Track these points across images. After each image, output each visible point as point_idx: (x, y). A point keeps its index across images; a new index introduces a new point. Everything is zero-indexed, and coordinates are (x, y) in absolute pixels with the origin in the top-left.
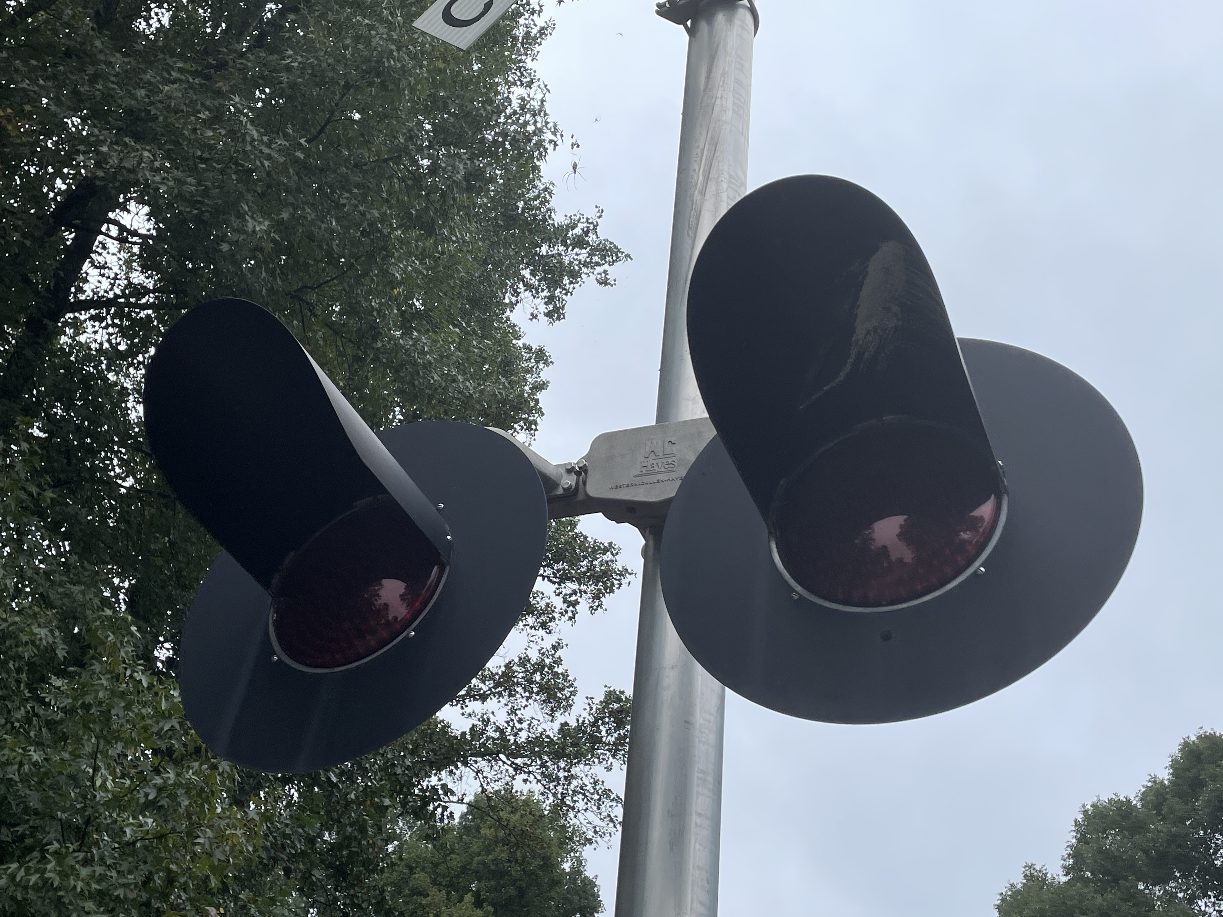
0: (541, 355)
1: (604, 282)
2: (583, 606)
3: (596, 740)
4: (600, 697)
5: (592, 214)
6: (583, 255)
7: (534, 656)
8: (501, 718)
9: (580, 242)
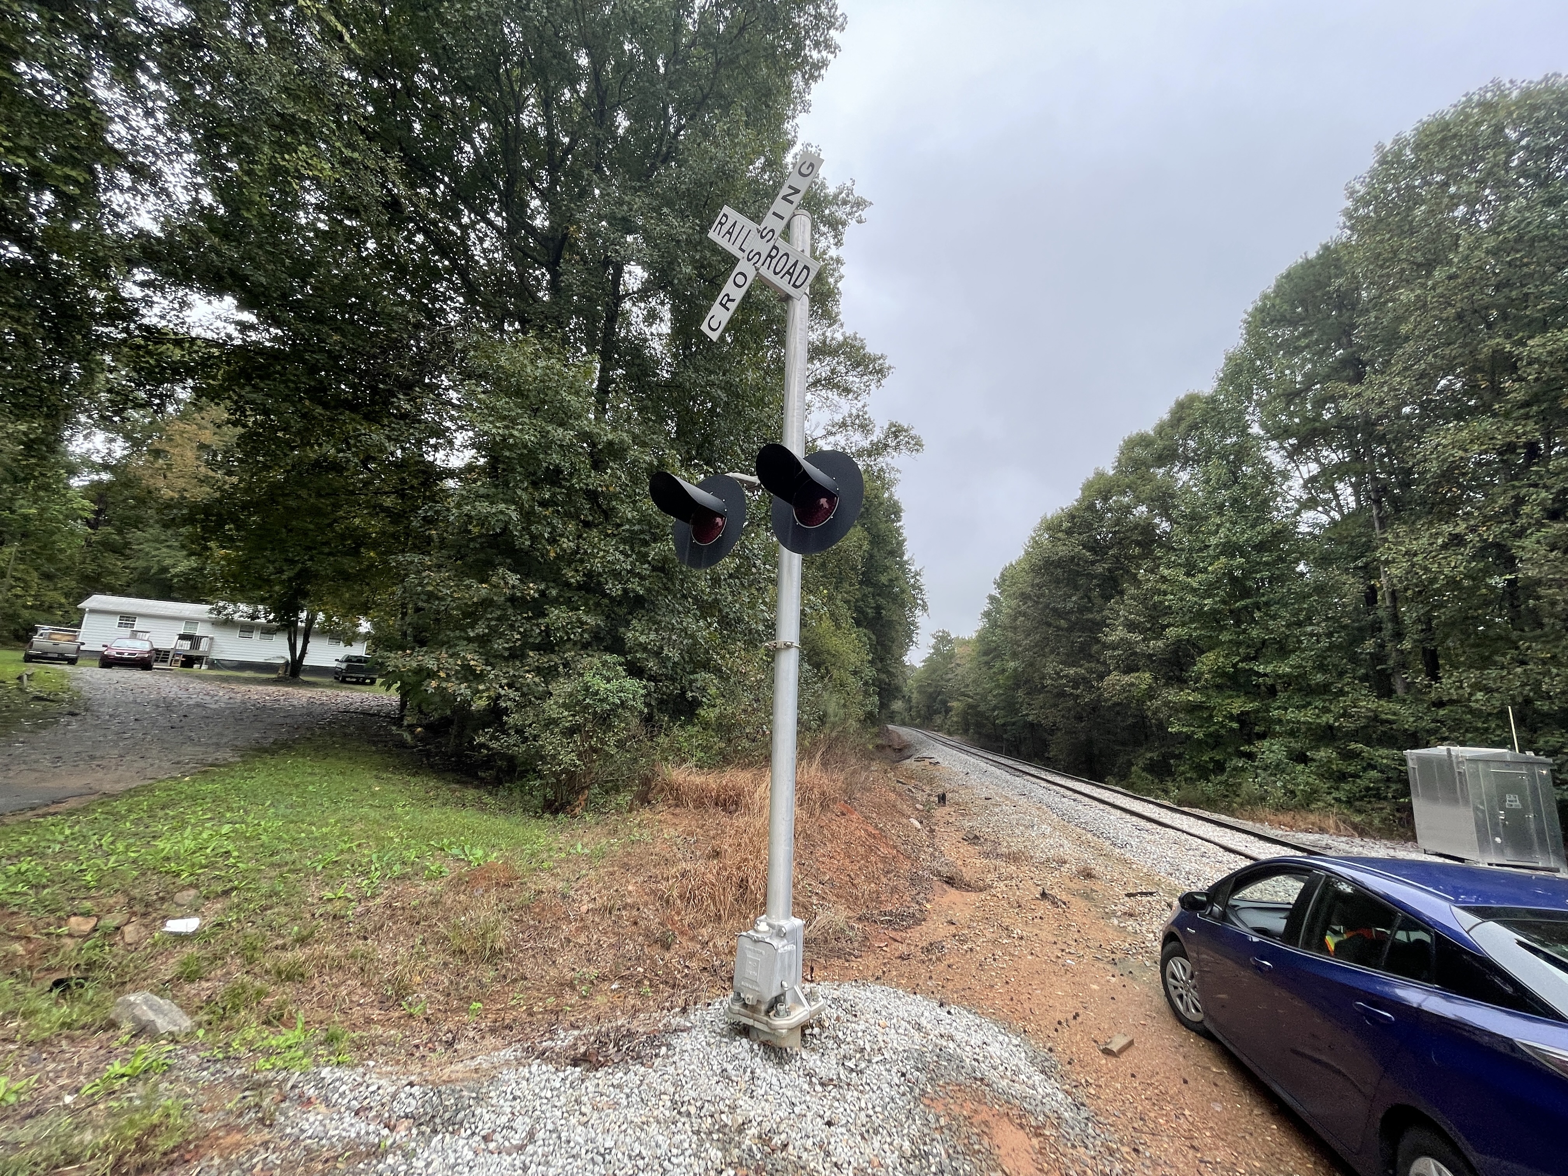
0: (838, 261)
1: (860, 222)
2: (873, 387)
3: (886, 446)
4: (886, 426)
5: (849, 184)
6: (848, 208)
7: (854, 412)
8: (843, 443)
9: (845, 203)
